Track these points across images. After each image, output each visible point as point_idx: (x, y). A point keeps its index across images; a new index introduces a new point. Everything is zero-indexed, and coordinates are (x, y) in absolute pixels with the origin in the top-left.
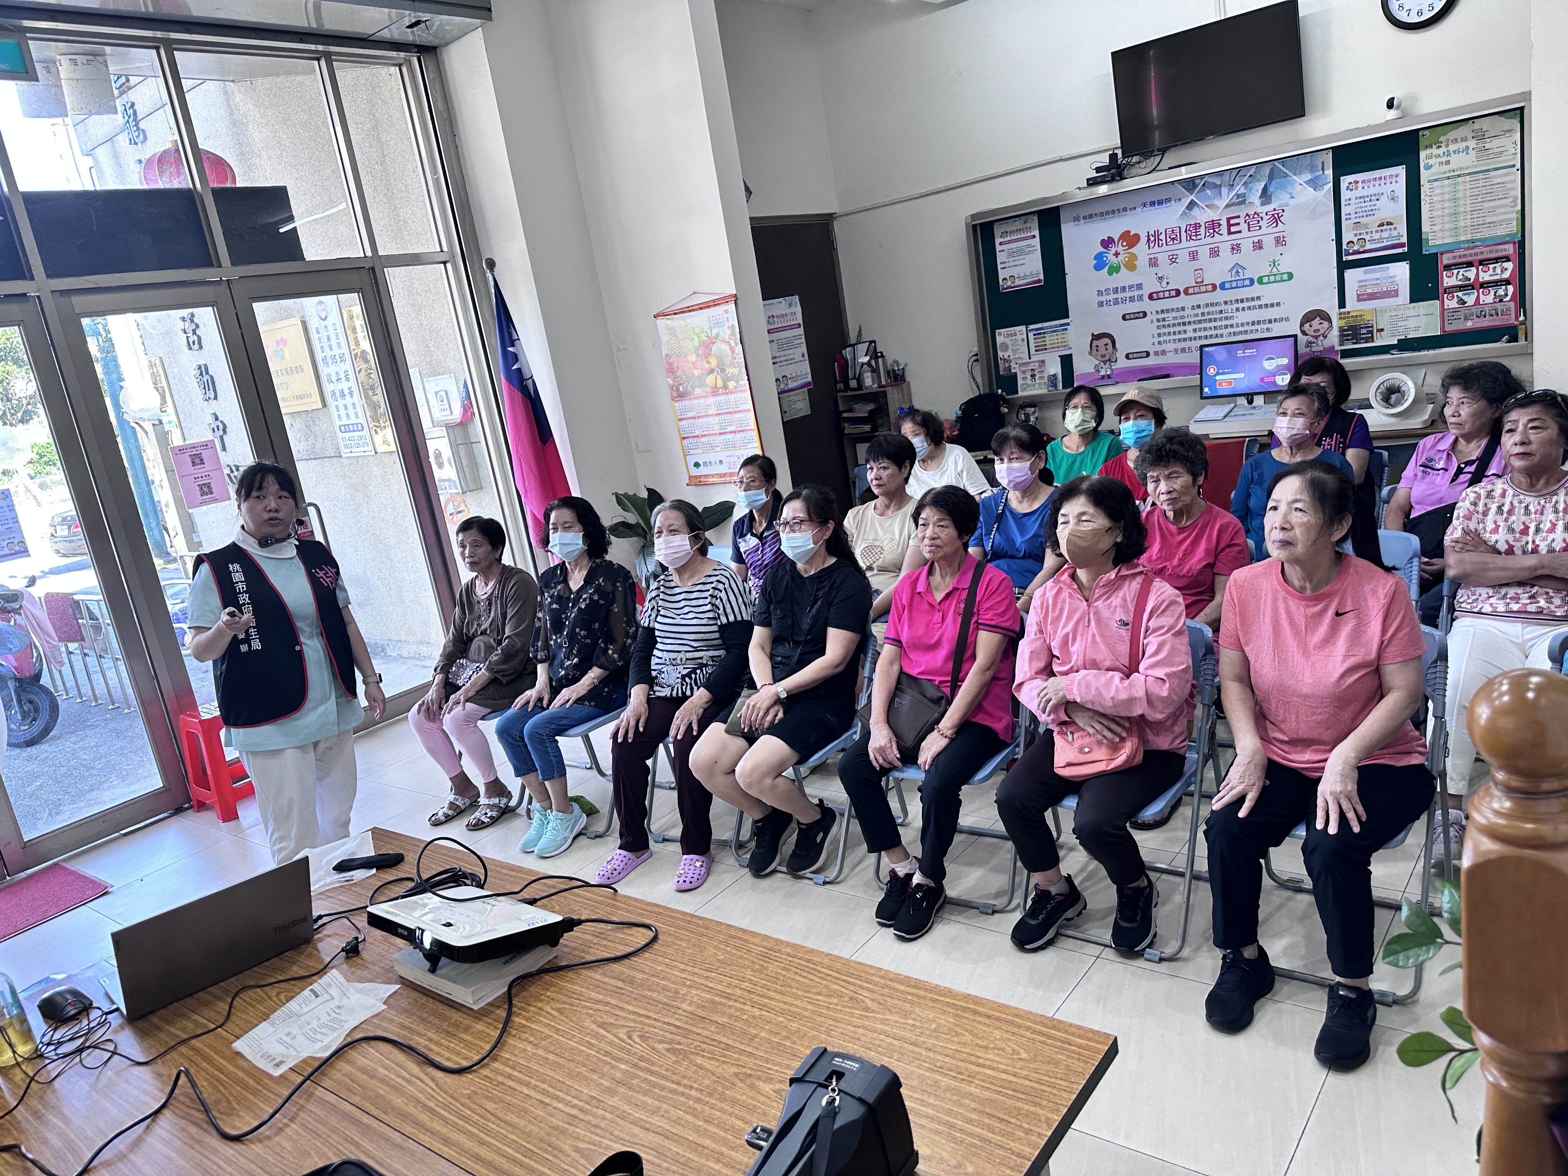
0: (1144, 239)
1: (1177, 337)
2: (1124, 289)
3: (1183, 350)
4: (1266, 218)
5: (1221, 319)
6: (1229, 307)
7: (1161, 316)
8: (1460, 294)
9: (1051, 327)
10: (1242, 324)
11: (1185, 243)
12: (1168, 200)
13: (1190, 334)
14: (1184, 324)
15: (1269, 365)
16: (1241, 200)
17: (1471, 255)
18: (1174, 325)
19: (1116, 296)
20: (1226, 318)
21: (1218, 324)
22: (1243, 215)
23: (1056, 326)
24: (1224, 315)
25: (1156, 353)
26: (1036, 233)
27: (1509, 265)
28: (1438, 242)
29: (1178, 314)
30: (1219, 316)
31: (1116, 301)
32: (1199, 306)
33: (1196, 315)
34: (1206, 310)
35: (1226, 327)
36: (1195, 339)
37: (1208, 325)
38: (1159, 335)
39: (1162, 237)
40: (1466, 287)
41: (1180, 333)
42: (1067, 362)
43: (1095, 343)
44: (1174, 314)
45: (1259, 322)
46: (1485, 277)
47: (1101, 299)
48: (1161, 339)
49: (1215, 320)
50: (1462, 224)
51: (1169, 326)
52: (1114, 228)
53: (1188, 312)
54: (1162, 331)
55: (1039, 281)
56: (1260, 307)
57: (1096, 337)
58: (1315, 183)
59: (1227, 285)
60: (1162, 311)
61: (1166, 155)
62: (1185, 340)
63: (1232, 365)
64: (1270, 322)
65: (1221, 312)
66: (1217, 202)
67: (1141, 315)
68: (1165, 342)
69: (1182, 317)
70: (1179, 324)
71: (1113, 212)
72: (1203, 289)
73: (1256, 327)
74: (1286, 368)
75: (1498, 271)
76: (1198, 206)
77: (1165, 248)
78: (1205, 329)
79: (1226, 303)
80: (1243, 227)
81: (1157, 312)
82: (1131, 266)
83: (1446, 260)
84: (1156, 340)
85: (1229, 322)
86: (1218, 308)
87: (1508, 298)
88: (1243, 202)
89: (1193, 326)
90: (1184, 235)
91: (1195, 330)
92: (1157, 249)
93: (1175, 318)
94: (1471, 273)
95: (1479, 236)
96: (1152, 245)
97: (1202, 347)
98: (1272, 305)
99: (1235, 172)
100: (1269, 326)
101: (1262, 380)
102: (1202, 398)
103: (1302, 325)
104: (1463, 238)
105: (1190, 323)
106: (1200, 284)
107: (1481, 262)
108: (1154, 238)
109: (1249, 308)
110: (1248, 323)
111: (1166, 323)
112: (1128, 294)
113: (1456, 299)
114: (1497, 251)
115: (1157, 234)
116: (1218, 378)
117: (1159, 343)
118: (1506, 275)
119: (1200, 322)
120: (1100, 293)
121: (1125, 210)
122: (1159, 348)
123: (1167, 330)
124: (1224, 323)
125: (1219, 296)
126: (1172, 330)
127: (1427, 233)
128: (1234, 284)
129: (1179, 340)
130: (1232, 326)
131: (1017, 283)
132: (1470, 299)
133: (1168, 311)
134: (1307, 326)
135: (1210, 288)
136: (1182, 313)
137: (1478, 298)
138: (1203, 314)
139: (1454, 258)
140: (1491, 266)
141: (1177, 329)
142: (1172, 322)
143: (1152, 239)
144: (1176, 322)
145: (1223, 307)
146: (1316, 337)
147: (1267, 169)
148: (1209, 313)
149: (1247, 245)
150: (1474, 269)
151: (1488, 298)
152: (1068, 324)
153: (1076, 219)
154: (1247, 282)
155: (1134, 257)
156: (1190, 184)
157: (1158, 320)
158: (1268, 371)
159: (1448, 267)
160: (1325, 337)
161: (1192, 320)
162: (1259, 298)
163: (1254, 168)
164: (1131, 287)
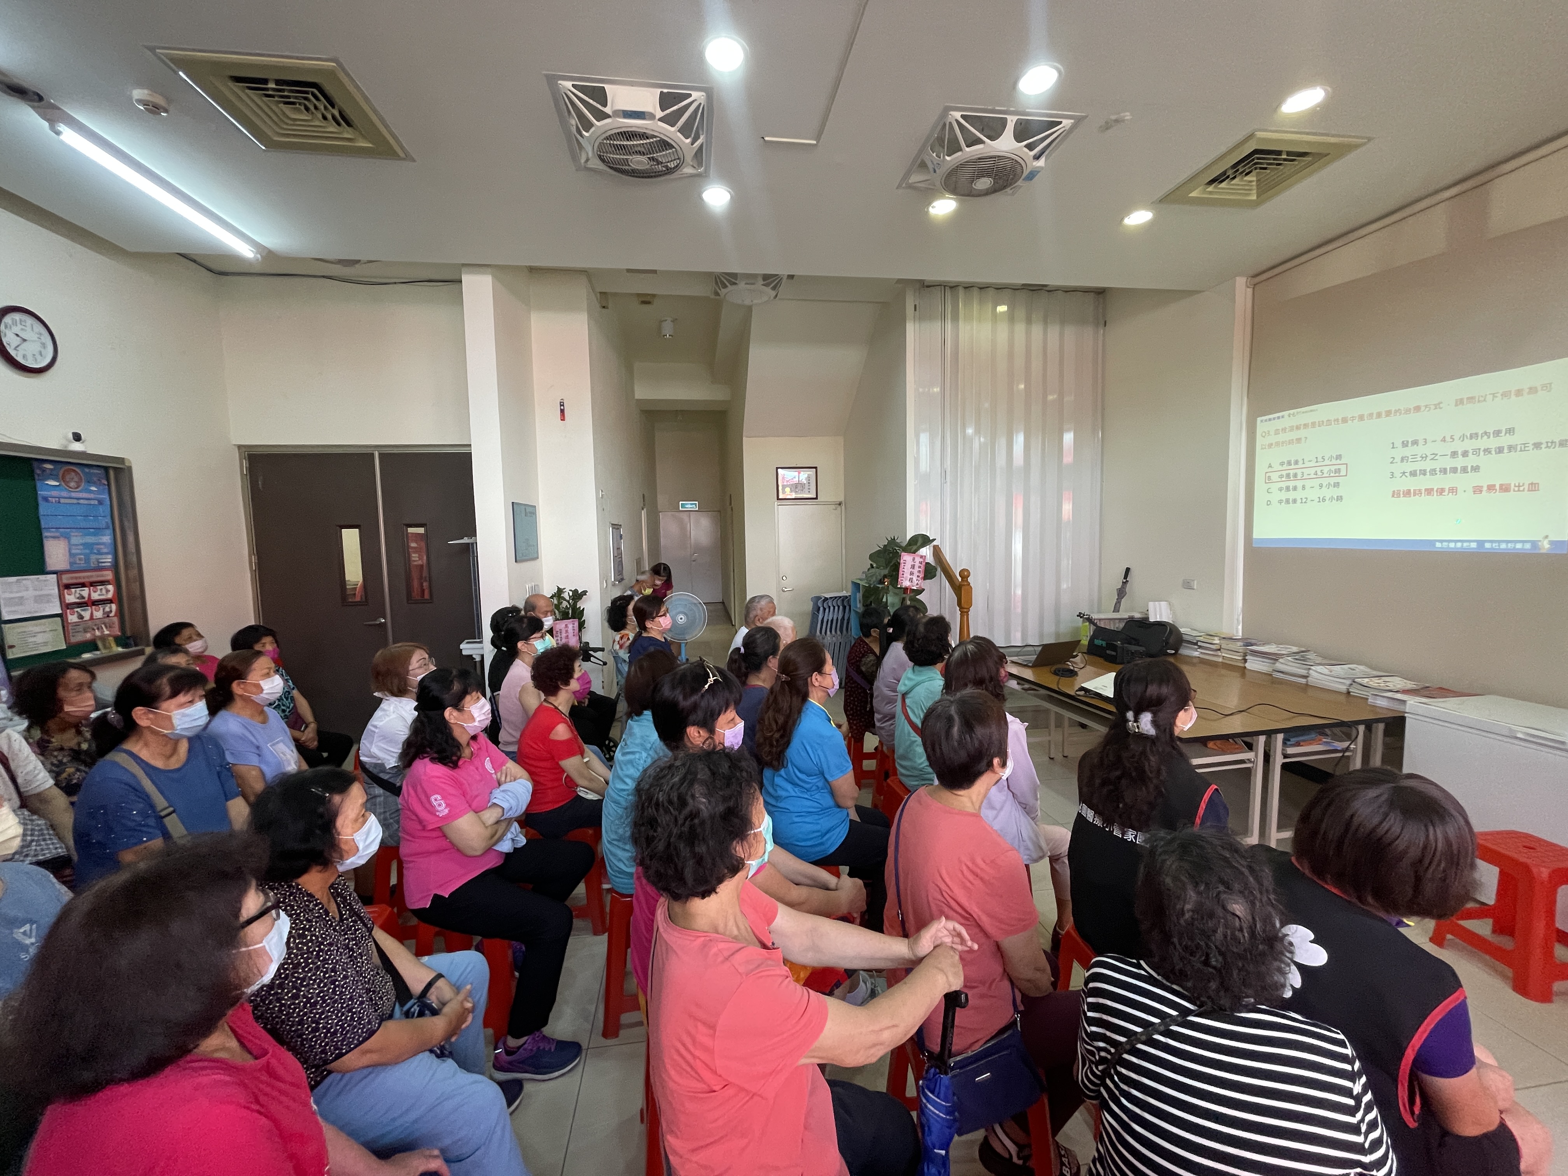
8: (78, 610)
17: (84, 577)
27: (111, 587)
40: (83, 604)
46: (95, 596)
75: (104, 591)
83: (65, 580)
87: (112, 614)
94: (85, 592)
107: (91, 584)
113: (76, 615)
114: (101, 575)
118: (110, 595)
132: (87, 615)
137: (92, 614)
140: (99, 587)
150: (86, 589)
151: (99, 614)
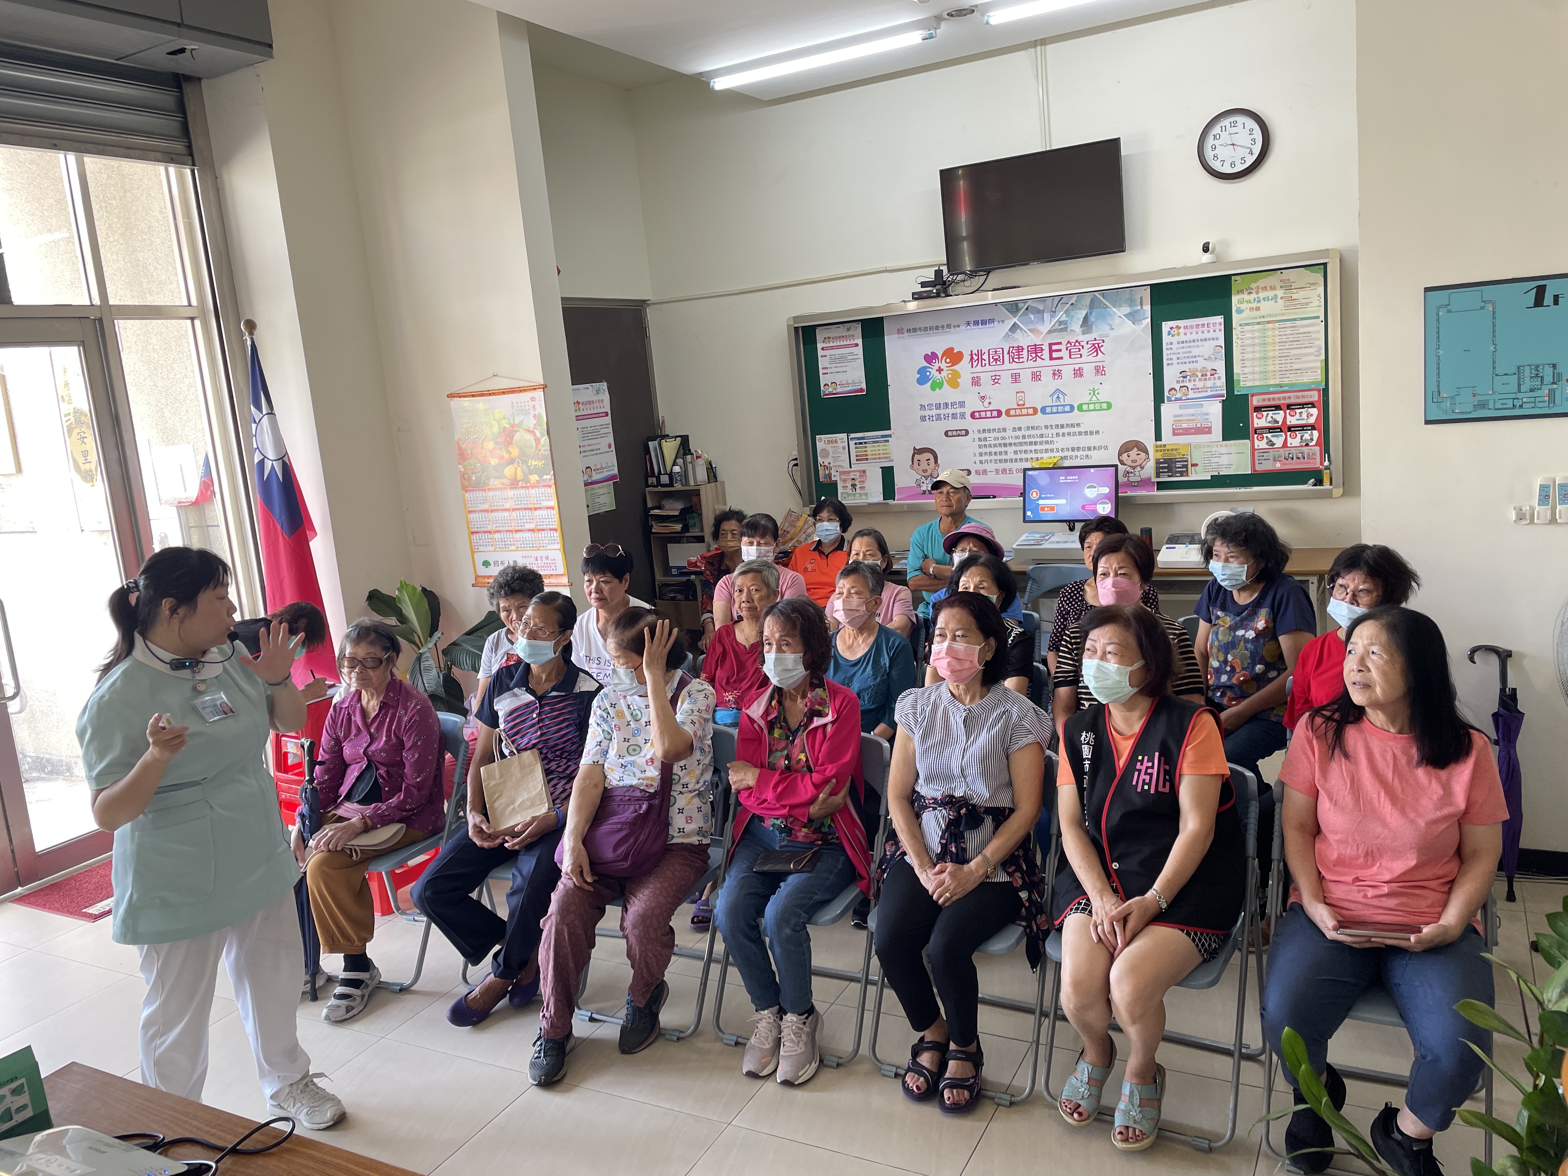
0: (967, 358)
1: (998, 457)
2: (946, 405)
3: (1004, 471)
4: (1086, 347)
5: (1041, 443)
6: (1049, 431)
7: (982, 436)
8: (1269, 435)
9: (872, 438)
10: (1063, 449)
11: (1007, 366)
12: (992, 321)
13: (1010, 456)
14: (1005, 445)
15: (1091, 493)
16: (1063, 327)
17: (1279, 399)
18: (995, 445)
19: (938, 412)
20: (1047, 442)
21: (1039, 447)
22: (1064, 342)
23: (877, 437)
24: (1044, 439)
25: (977, 472)
26: (860, 341)
27: (1314, 411)
28: (1249, 384)
29: (1000, 435)
30: (1039, 440)
31: (939, 417)
32: (1020, 429)
33: (1017, 437)
34: (1027, 433)
35: (1047, 451)
36: (1016, 460)
37: (1029, 448)
38: (981, 454)
39: (985, 357)
40: (1275, 429)
41: (1001, 453)
42: (888, 474)
43: (917, 457)
44: (995, 434)
45: (1078, 449)
46: (1292, 421)
47: (923, 413)
48: (984, 458)
49: (1036, 443)
50: (1271, 368)
51: (990, 446)
52: (938, 344)
53: (1009, 433)
54: (984, 450)
55: (861, 390)
56: (1080, 433)
57: (918, 451)
58: (1133, 317)
59: (1048, 410)
60: (984, 431)
61: (991, 275)
62: (1006, 461)
63: (1054, 491)
64: (1089, 449)
65: (1042, 436)
66: (1040, 327)
67: (964, 433)
68: (987, 461)
69: (1003, 438)
70: (1000, 445)
71: (937, 328)
72: (1024, 411)
73: (1076, 453)
74: (1106, 497)
75: (1304, 416)
76: (1021, 329)
77: (988, 368)
78: (1026, 452)
79: (1046, 427)
80: (1064, 354)
81: (979, 431)
82: (954, 383)
83: (1256, 401)
84: (978, 459)
85: (1049, 447)
86: (1038, 432)
87: (1313, 443)
88: (1065, 329)
89: (1014, 448)
90: (1006, 356)
91: (1015, 452)
92: (979, 367)
93: (996, 439)
94: (1279, 416)
95: (1286, 381)
96: (975, 364)
97: (1025, 470)
98: (1091, 433)
99: (1057, 299)
100: (1087, 453)
101: (1083, 507)
102: (1025, 521)
103: (1120, 454)
104: (1271, 382)
105: (1010, 444)
106: (1021, 406)
107: (1289, 406)
108: (977, 358)
109: (1069, 434)
110: (1068, 449)
111: (988, 443)
112: (950, 411)
113: (1265, 440)
114: (1303, 397)
115: (980, 354)
116: (1041, 502)
117: (981, 462)
118: (1312, 420)
119: (1021, 444)
120: (922, 407)
121: (949, 326)
122: (981, 467)
123: (988, 450)
124: (1044, 447)
125: (1040, 419)
126: (993, 450)
127: (1238, 374)
128: (1055, 409)
129: (1001, 461)
130: (1052, 450)
131: (839, 390)
132: (1279, 441)
133: (989, 431)
134: (1124, 457)
135: (1031, 411)
136: (1003, 434)
137: (1286, 440)
138: (1024, 437)
139: (1264, 400)
140: (1298, 411)
141: (998, 449)
142: (993, 442)
143: (975, 358)
144: (997, 442)
145: (1044, 431)
146: (1134, 468)
147: (1088, 299)
148: (1029, 436)
149: (1067, 371)
150: (1281, 412)
151: (1294, 441)
152: (890, 436)
153: (900, 331)
154: (1067, 408)
155: (956, 375)
156: (1013, 307)
157: (980, 440)
158: (1090, 499)
159: (1258, 409)
160: (1142, 468)
161: (1013, 441)
162: (1078, 425)
163: (1075, 297)
164: (953, 404)
